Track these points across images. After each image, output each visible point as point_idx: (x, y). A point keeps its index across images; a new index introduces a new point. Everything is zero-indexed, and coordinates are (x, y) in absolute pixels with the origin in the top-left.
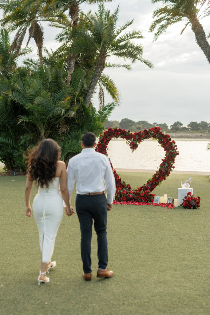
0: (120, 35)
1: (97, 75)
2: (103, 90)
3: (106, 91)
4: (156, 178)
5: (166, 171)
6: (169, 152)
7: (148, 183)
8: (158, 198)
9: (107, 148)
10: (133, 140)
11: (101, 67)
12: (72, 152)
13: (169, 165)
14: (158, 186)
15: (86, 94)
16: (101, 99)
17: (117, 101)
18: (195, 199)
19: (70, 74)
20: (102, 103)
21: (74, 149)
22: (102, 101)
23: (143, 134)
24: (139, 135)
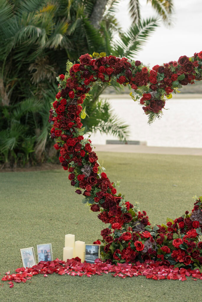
7: (196, 208)
10: (150, 87)
24: (165, 73)
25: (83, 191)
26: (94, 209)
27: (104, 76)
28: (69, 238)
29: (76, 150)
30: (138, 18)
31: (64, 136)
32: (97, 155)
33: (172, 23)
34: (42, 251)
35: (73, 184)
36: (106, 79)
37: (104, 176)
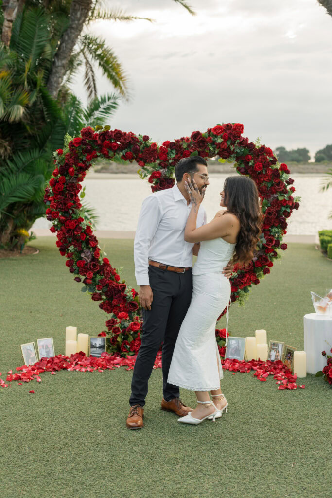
1: (74, 26)
2: (91, 68)
5: (260, 257)
6: (271, 199)
9: (81, 191)
10: (160, 165)
11: (82, 9)
12: (20, 202)
13: (270, 241)
16: (89, 87)
17: (122, 92)
19: (9, 21)
21: (22, 195)
22: (91, 92)
23: (189, 146)
24: (176, 150)
25: (83, 278)
26: (95, 298)
27: (108, 152)
28: (71, 330)
29: (76, 233)
31: (62, 218)
32: (97, 239)
34: (43, 346)
35: (72, 271)
36: (110, 155)
37: (106, 261)
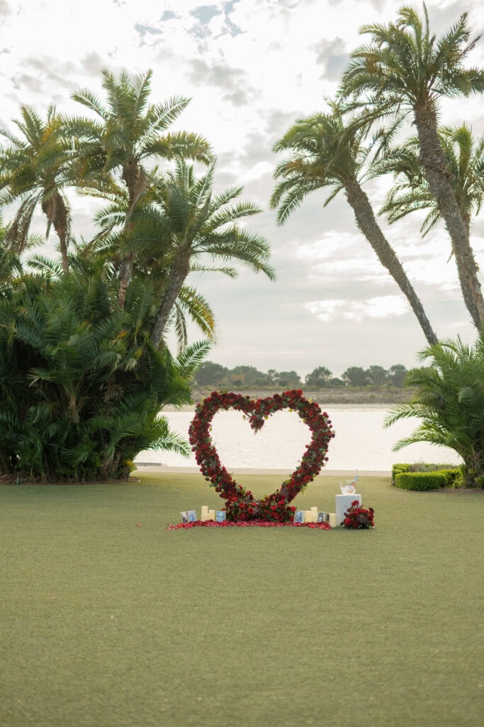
0: (216, 213)
1: (174, 288)
2: (182, 315)
3: (188, 317)
4: (296, 478)
5: (313, 465)
6: (319, 432)
7: (283, 487)
8: (301, 513)
9: (210, 427)
10: (256, 412)
13: (318, 456)
14: (300, 493)
15: (153, 325)
16: (180, 332)
17: (211, 336)
18: (365, 513)
19: (123, 288)
20: (183, 339)
21: (132, 431)
22: (182, 337)
25: (210, 478)
26: (218, 490)
27: (226, 405)
28: (205, 508)
29: (206, 452)
30: (184, 337)
31: (199, 443)
32: (218, 455)
33: (218, 342)
34: (190, 515)
35: (204, 474)
37: (224, 468)
